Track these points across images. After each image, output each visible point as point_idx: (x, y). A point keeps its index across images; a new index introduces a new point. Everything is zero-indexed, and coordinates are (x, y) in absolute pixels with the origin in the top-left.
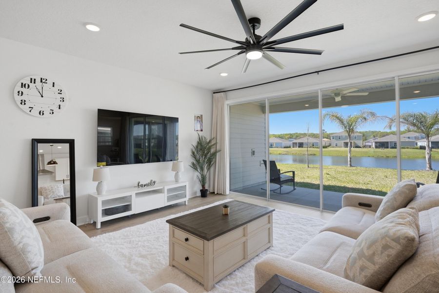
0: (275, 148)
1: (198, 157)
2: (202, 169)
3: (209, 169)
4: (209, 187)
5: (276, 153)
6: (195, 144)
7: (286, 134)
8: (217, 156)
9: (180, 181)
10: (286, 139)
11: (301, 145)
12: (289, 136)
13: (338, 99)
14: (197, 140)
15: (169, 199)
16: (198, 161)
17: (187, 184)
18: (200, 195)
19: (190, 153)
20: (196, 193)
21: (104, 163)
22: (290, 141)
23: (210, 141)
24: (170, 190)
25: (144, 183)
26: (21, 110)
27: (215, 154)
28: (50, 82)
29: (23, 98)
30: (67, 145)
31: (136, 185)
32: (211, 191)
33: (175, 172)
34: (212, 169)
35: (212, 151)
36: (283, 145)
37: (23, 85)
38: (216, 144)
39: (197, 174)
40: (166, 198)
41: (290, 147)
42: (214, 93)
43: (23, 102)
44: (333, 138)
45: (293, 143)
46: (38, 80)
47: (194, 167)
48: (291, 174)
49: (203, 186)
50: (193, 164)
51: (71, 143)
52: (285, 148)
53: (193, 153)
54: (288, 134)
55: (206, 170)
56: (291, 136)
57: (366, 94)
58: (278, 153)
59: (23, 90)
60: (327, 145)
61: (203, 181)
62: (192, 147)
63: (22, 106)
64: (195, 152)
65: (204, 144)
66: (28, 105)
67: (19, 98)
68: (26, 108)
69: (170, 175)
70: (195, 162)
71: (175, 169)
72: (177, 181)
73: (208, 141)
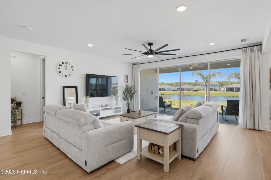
0: (167, 91)
1: (126, 94)
2: (128, 100)
3: (131, 100)
4: (131, 108)
5: (167, 94)
6: (125, 88)
7: (174, 83)
8: (135, 94)
9: (119, 105)
10: (174, 86)
11: (183, 89)
12: (176, 84)
13: (191, 68)
14: (126, 86)
15: (115, 112)
16: (126, 96)
17: (122, 106)
18: (127, 112)
19: (123, 93)
20: (125, 111)
21: (89, 96)
22: (176, 87)
23: (132, 87)
24: (115, 108)
25: (104, 105)
26: (59, 75)
27: (134, 93)
28: (69, 63)
29: (60, 70)
30: (75, 89)
31: (101, 106)
32: (132, 110)
33: (116, 101)
34: (132, 100)
35: (132, 92)
36: (172, 90)
37: (60, 65)
38: (134, 88)
39: (126, 102)
40: (113, 112)
41: (176, 91)
42: (133, 64)
43: (60, 72)
44: (202, 86)
45: (178, 88)
46: (65, 63)
47: (124, 99)
48: (170, 103)
49: (128, 108)
50: (124, 97)
51: (76, 88)
52: (173, 91)
53: (124, 93)
54: (176, 83)
55: (129, 100)
56: (177, 84)
57: (203, 66)
58: (169, 94)
59: (60, 67)
60: (198, 89)
61: (128, 105)
62: (123, 90)
63: (60, 73)
64: (125, 92)
65: (129, 88)
66: (62, 73)
67: (59, 70)
68: (61, 74)
69: (114, 102)
70: (125, 97)
71: (116, 99)
72: (117, 105)
73: (131, 87)
